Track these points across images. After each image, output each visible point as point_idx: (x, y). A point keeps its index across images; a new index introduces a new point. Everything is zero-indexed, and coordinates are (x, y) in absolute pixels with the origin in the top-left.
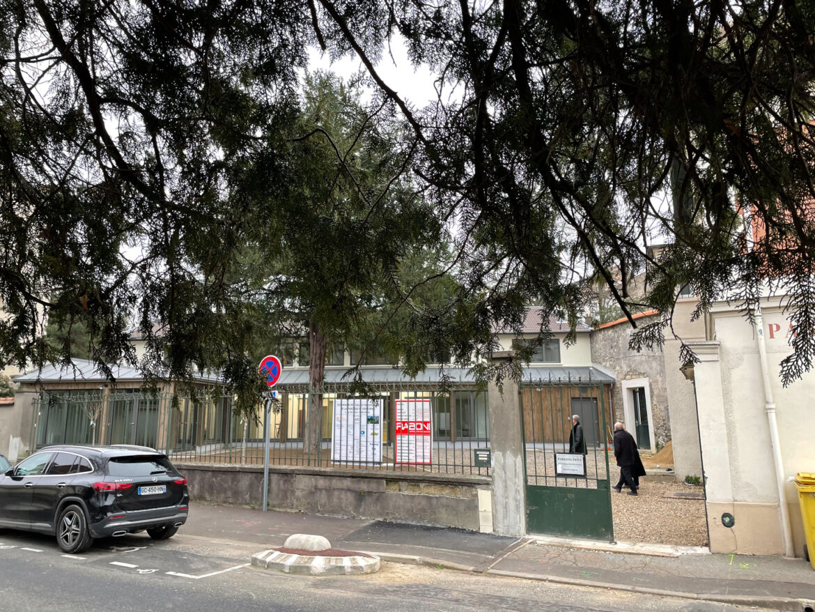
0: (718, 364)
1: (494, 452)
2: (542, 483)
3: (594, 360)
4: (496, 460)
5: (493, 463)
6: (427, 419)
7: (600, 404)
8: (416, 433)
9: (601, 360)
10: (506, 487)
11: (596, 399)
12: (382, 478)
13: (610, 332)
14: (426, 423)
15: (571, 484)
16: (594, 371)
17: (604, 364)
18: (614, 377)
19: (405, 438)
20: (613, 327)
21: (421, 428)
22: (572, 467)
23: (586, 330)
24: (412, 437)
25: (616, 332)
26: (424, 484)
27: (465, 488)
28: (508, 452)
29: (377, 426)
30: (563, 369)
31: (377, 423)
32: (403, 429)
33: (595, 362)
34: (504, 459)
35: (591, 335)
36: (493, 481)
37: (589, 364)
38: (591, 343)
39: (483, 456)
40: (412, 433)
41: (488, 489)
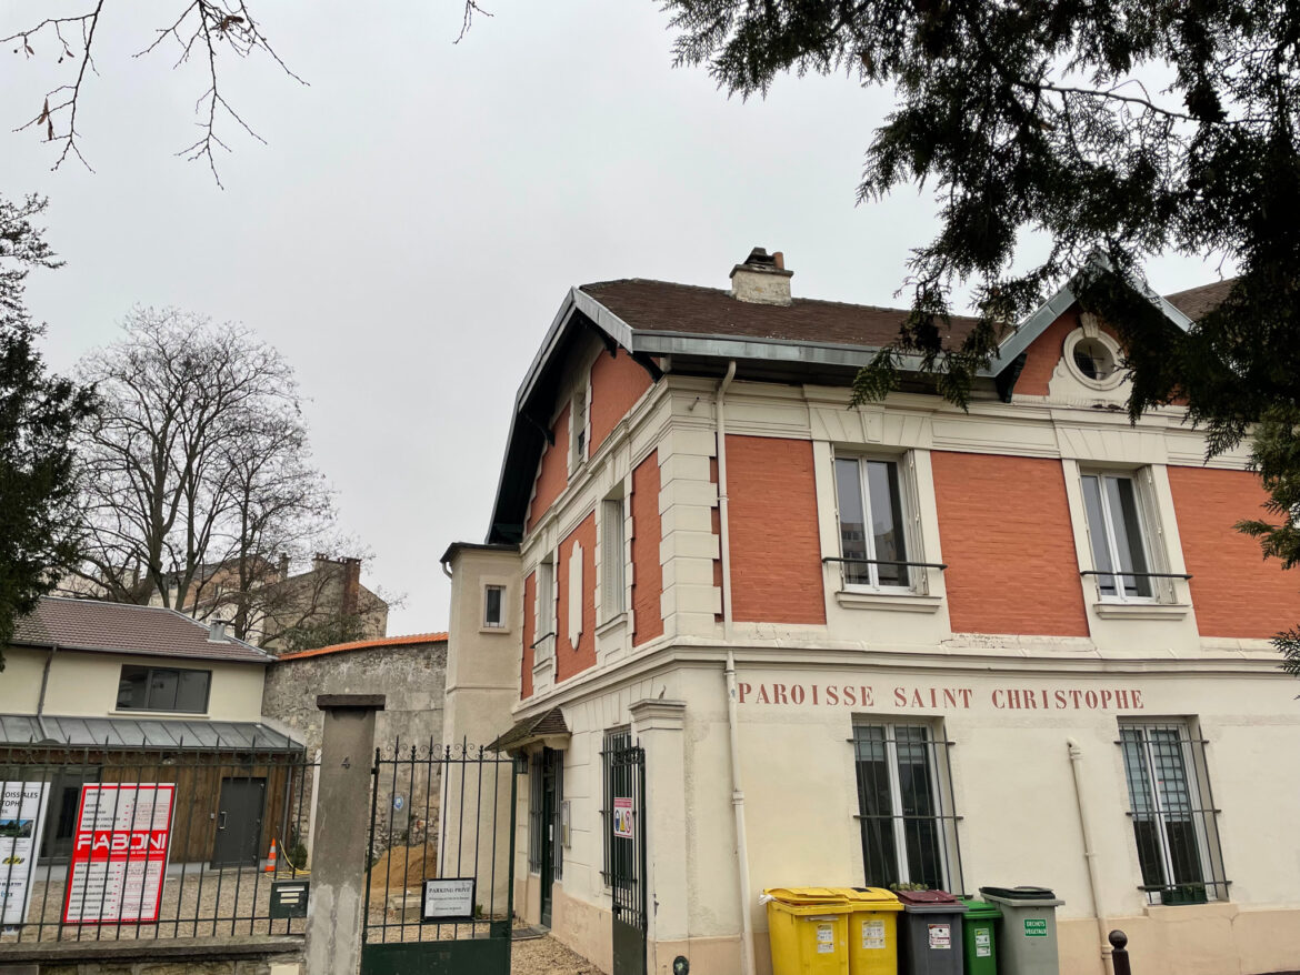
0: (681, 734)
1: (315, 886)
2: (393, 936)
3: (266, 711)
4: (320, 903)
5: (311, 908)
6: (160, 825)
7: (270, 789)
8: (128, 856)
9: (281, 712)
10: (332, 952)
11: (264, 780)
12: (31, 961)
13: (308, 666)
14: (154, 834)
15: (446, 933)
16: (264, 731)
17: (286, 719)
18: (303, 742)
19: (99, 867)
20: (315, 658)
21: (144, 844)
22: (453, 904)
23: (264, 659)
24: (117, 867)
25: (320, 666)
26: (142, 966)
27: (241, 964)
28: (346, 885)
29: (25, 843)
30: (211, 725)
31: (27, 834)
32: (95, 848)
33: (269, 715)
34: (336, 898)
35: (269, 669)
36: (307, 944)
37: (256, 718)
38: (266, 682)
39: (290, 896)
40: (118, 857)
41: (294, 961)
